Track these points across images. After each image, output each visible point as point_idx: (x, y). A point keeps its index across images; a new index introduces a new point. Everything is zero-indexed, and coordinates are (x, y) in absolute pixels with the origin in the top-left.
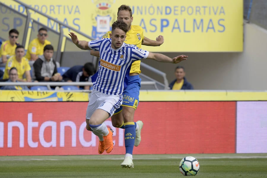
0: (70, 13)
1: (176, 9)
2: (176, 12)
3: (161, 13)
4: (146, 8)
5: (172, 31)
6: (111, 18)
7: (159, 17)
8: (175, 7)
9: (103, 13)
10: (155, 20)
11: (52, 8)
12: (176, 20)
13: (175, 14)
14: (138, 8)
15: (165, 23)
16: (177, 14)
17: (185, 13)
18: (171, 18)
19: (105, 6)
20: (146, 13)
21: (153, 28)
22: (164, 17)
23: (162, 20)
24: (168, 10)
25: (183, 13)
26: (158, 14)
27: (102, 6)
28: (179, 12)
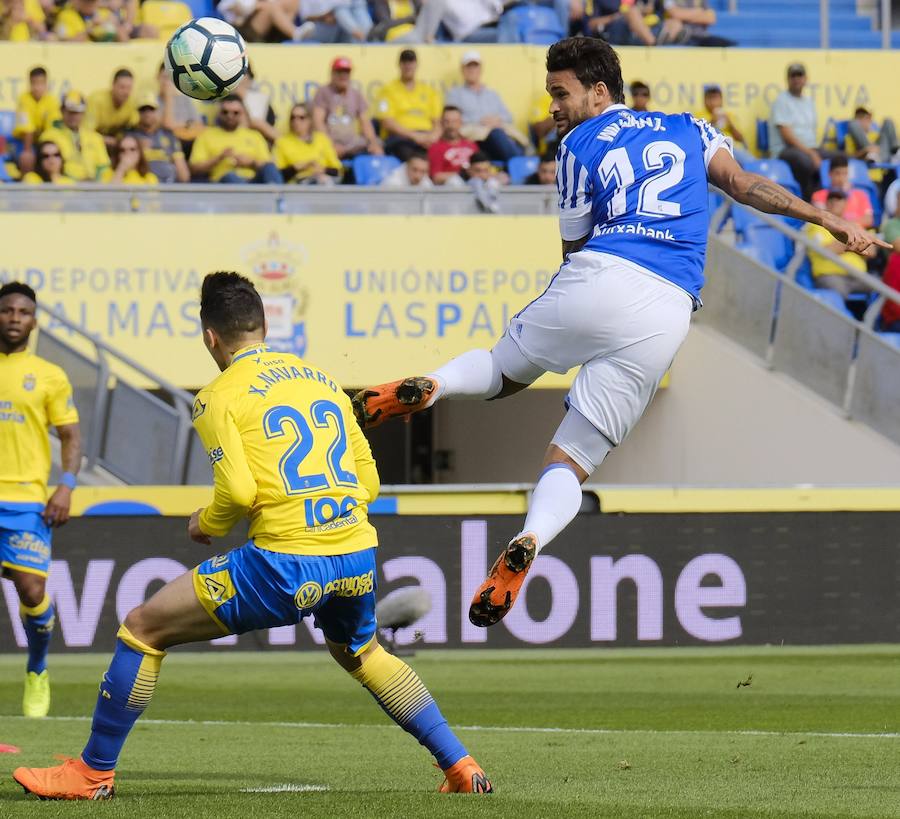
0: (173, 288)
1: (481, 277)
2: (481, 287)
3: (439, 289)
4: (394, 275)
5: (471, 334)
6: (294, 302)
7: (432, 299)
8: (477, 273)
9: (274, 289)
10: (420, 305)
11: (122, 276)
12: (482, 307)
13: (477, 291)
14: (372, 275)
15: (449, 314)
16: (483, 292)
17: (506, 289)
18: (467, 301)
19: (278, 269)
20: (394, 288)
21: (417, 328)
22: (447, 297)
23: (442, 308)
24: (458, 280)
25: (501, 288)
26: (428, 289)
27: (270, 269)
28: (489, 285)
